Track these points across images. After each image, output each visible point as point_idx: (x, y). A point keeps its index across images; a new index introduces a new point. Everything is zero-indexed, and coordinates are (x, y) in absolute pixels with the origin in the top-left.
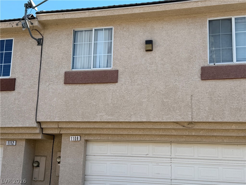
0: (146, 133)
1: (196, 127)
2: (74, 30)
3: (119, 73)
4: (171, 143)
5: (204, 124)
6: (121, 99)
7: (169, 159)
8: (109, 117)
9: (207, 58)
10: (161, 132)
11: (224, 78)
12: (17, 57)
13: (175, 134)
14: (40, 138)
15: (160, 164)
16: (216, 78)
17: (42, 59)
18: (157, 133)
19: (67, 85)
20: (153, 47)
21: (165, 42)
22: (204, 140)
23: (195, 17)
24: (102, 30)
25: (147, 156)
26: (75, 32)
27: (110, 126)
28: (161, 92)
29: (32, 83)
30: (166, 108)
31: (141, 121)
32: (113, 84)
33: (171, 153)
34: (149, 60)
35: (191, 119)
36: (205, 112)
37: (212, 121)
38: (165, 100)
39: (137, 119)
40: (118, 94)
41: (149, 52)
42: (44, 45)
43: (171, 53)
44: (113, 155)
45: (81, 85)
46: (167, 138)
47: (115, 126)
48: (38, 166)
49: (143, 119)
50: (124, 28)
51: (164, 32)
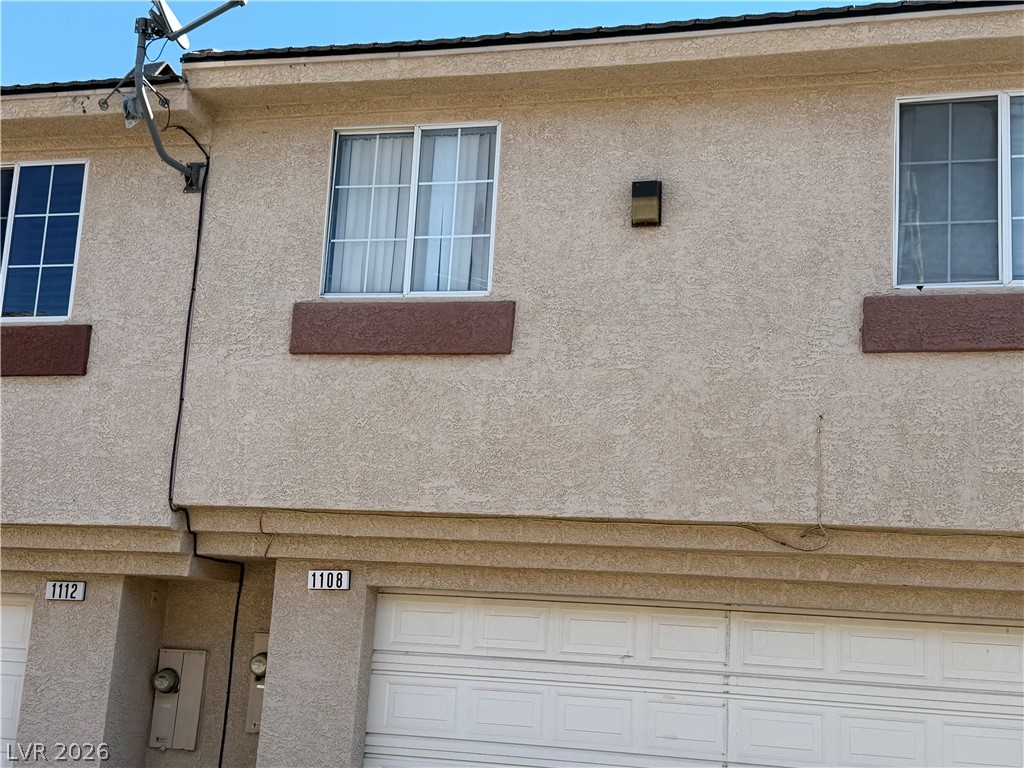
0: (626, 568)
1: (835, 547)
2: (336, 133)
3: (519, 314)
4: (728, 609)
5: (868, 535)
6: (526, 424)
7: (720, 680)
8: (474, 497)
9: (890, 260)
10: (688, 562)
11: (958, 345)
12: (101, 237)
13: (747, 573)
14: (186, 574)
15: (678, 698)
16: (925, 346)
17: (202, 247)
18: (672, 567)
19: (301, 357)
20: (663, 209)
21: (712, 191)
22: (869, 604)
23: (842, 88)
24: (452, 133)
25: (627, 662)
26: (342, 142)
27: (475, 532)
28: (692, 397)
29: (157, 347)
30: (710, 467)
31: (607, 516)
32: (494, 360)
33: (728, 655)
34: (644, 264)
35: (814, 514)
36: (875, 487)
37: (903, 525)
38: (706, 433)
39: (590, 508)
40: (512, 402)
41: (648, 232)
42: (210, 190)
43: (740, 236)
44: (483, 653)
45: (358, 360)
46: (712, 591)
47: (497, 534)
48: (174, 689)
49: (611, 509)
50: (543, 127)
51: (712, 148)
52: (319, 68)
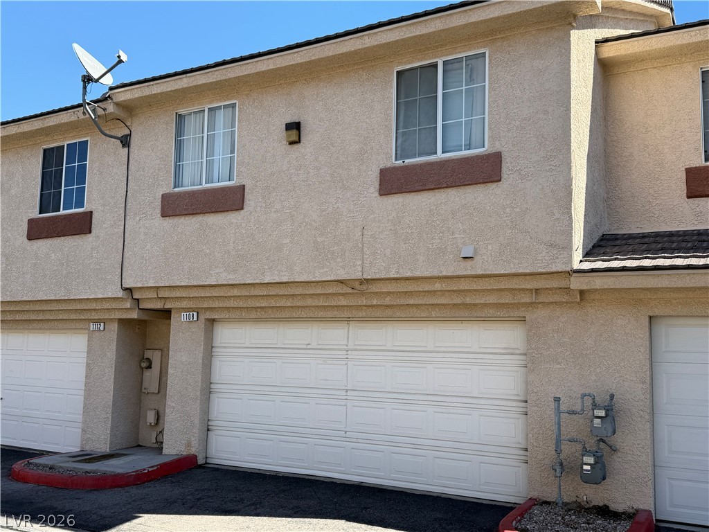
0: (298, 304)
1: (375, 288)
2: (177, 113)
3: (246, 191)
4: (348, 320)
5: (387, 282)
6: (250, 241)
7: (345, 352)
8: (231, 276)
9: (391, 149)
10: (322, 300)
11: (417, 188)
12: (95, 171)
13: (345, 303)
14: (136, 317)
15: (328, 362)
16: (403, 190)
17: (130, 172)
18: (315, 302)
19: (166, 218)
20: (302, 135)
21: (321, 124)
22: (398, 314)
23: (372, 66)
24: (219, 108)
25: (309, 347)
26: (180, 118)
27: (236, 292)
28: (313, 223)
29: (115, 218)
30: (320, 256)
31: (281, 281)
32: (237, 213)
33: (348, 341)
34: (294, 162)
35: (360, 274)
36: (385, 259)
37: (396, 276)
38: (319, 239)
39: (275, 278)
40: (244, 232)
41: (295, 146)
42: (132, 145)
43: (332, 144)
44: (254, 346)
45: (187, 218)
46: (336, 313)
47: (244, 292)
48: (149, 367)
49: (282, 278)
50: (254, 100)
51: (321, 103)
52: (158, 85)
